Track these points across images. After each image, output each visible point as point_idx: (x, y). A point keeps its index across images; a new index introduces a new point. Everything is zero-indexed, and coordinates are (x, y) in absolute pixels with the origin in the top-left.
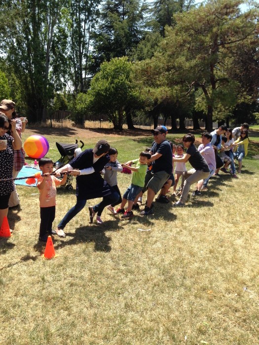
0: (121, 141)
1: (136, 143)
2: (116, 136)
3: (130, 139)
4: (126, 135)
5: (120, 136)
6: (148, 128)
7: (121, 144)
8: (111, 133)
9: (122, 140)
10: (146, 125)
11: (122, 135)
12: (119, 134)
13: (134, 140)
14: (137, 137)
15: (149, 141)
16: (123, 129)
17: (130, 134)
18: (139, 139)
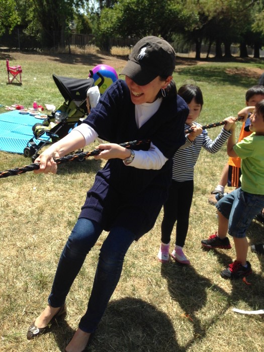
18: (179, 69)
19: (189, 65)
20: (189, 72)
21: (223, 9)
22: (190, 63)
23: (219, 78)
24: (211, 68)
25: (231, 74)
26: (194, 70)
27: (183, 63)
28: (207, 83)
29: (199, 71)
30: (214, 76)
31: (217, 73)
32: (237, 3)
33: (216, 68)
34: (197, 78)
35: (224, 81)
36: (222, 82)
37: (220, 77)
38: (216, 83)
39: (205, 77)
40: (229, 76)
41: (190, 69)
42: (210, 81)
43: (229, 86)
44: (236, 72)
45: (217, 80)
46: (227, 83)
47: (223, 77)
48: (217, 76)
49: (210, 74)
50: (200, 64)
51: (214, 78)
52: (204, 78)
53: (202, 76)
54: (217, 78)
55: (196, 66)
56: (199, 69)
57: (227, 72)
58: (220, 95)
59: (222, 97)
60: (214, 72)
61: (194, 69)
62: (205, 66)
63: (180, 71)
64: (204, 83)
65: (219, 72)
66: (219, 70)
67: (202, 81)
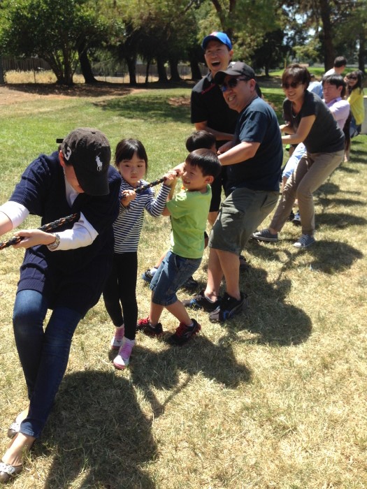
0: (70, 108)
1: (99, 110)
2: (62, 97)
3: (87, 104)
4: (80, 96)
5: (68, 98)
6: (119, 80)
7: (70, 114)
8: (52, 92)
9: (72, 105)
10: (116, 75)
11: (73, 94)
12: (67, 94)
13: (96, 105)
14: (100, 99)
15: (122, 104)
16: (74, 84)
17: (88, 93)
18: (104, 102)
19: (120, 95)
20: (119, 106)
21: (150, 14)
22: (120, 92)
23: (160, 112)
24: (149, 97)
25: (176, 104)
26: (125, 102)
27: (111, 92)
28: (143, 121)
29: (132, 102)
30: (153, 109)
31: (157, 105)
32: (168, 6)
33: (157, 98)
34: (129, 114)
35: (166, 115)
36: (163, 118)
37: (161, 110)
38: (154, 120)
39: (140, 111)
40: (173, 109)
41: (119, 101)
42: (146, 118)
43: (172, 123)
44: (183, 102)
45: (156, 115)
46: (170, 118)
47: (165, 111)
48: (157, 110)
49: (147, 107)
50: (135, 92)
51: (153, 112)
52: (138, 113)
53: (136, 111)
54: (156, 112)
55: (129, 95)
56: (132, 101)
57: (170, 103)
58: (157, 138)
59: (160, 141)
60: (154, 104)
61: (125, 100)
62: (141, 95)
63: (106, 104)
64: (138, 120)
65: (161, 103)
66: (160, 101)
67: (136, 118)
